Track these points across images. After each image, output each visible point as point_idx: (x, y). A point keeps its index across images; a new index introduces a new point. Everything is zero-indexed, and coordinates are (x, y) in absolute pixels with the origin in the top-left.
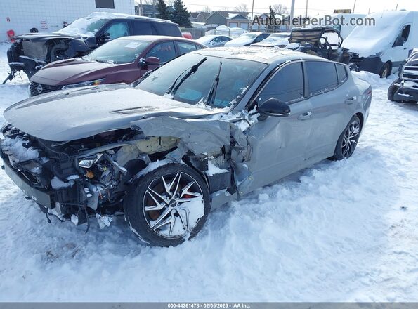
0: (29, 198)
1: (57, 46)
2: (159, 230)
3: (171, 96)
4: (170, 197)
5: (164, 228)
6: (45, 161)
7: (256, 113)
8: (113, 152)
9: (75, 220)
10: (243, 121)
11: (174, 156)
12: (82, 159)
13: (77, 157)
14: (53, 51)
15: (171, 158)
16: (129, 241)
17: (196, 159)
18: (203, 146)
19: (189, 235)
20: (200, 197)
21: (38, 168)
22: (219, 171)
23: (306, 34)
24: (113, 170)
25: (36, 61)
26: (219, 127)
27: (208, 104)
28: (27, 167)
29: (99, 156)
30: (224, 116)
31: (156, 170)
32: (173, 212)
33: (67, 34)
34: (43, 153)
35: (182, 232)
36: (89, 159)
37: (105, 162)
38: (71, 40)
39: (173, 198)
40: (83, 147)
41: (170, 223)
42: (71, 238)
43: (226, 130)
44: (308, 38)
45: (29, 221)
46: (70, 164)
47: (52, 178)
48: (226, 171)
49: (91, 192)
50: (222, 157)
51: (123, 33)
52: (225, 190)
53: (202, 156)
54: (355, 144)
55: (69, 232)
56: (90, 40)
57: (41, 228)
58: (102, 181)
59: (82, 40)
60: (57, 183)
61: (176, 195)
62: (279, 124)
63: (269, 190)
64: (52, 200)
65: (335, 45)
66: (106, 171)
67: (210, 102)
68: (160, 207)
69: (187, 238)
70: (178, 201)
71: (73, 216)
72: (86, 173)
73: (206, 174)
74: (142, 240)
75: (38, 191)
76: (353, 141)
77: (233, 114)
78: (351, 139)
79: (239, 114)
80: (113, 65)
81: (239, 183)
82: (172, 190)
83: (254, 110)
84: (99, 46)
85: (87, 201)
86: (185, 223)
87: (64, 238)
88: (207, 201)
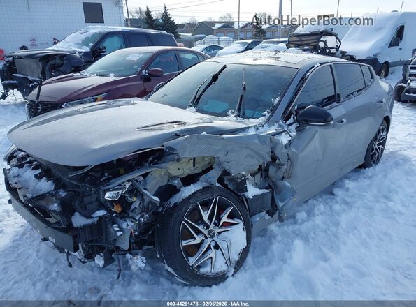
0: (45, 239)
1: (52, 62)
2: (199, 267)
3: (193, 109)
4: (208, 227)
5: (204, 264)
6: (63, 194)
7: (293, 123)
8: (141, 178)
9: (99, 260)
10: (283, 134)
11: (209, 178)
12: (109, 190)
13: (103, 188)
14: (47, 68)
15: (207, 181)
16: (162, 280)
17: (232, 180)
18: (241, 165)
19: (233, 270)
20: (241, 224)
21: (56, 205)
22: (258, 191)
23: (303, 39)
24: (143, 200)
25: (30, 78)
26: (257, 142)
27: (239, 116)
28: (42, 203)
29: (128, 185)
30: (260, 128)
31: (191, 197)
32: (213, 244)
33: (61, 49)
34: (59, 184)
35: (224, 268)
36: (117, 189)
37: (134, 191)
38: (66, 55)
39: (211, 228)
40: (106, 174)
41: (211, 258)
42: (93, 280)
43: (266, 144)
44: (306, 42)
45: (41, 262)
46: (94, 197)
47: (73, 215)
48: (266, 191)
49: (121, 230)
50: (259, 175)
51: (119, 45)
52: (264, 213)
53: (239, 176)
54: (383, 149)
55: (90, 273)
56: (86, 54)
57: (57, 270)
58: (131, 214)
59: (77, 55)
60: (78, 220)
61: (215, 223)
62: (317, 134)
63: (305, 206)
64: (75, 242)
65: (333, 48)
66: (136, 203)
67: (241, 114)
68: (198, 239)
69: (230, 274)
70: (217, 230)
71: (98, 256)
72: (113, 207)
73: (245, 196)
74: (179, 280)
75: (56, 231)
76: (381, 146)
77: (269, 126)
78: (379, 144)
79: (277, 125)
80: (114, 79)
81: (281, 205)
82: (210, 218)
83: (291, 120)
84: (95, 60)
85: (115, 240)
86: (227, 256)
87: (85, 280)
88: (248, 228)
